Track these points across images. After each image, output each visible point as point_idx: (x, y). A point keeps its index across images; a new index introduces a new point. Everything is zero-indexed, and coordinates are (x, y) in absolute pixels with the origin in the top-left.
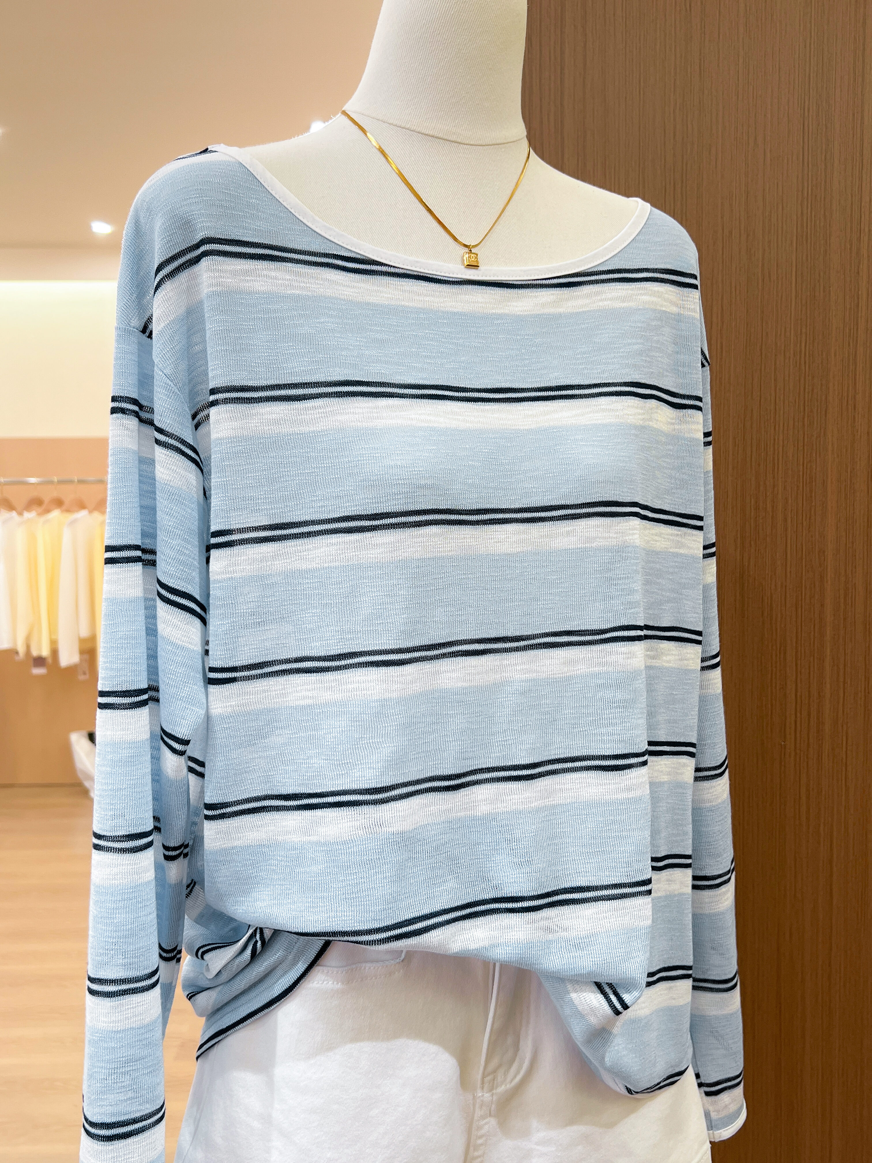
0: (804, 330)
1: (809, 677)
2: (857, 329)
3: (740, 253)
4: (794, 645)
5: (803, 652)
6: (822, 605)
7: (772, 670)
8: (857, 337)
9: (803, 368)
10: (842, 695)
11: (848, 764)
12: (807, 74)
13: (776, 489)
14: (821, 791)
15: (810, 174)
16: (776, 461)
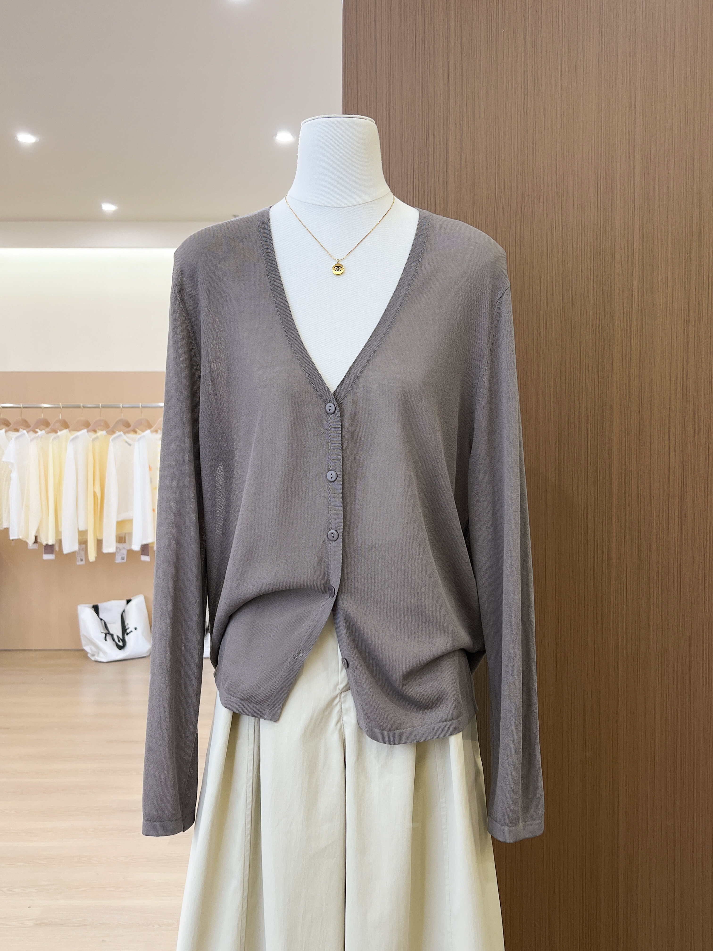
0: (598, 312)
1: (603, 529)
2: (632, 310)
3: (558, 262)
4: (593, 508)
5: (598, 513)
6: (610, 483)
7: (579, 524)
8: (632, 315)
9: (598, 334)
10: (624, 540)
11: (628, 584)
12: (600, 154)
13: (581, 411)
14: (611, 602)
15: (602, 214)
16: (581, 393)
